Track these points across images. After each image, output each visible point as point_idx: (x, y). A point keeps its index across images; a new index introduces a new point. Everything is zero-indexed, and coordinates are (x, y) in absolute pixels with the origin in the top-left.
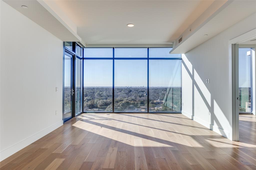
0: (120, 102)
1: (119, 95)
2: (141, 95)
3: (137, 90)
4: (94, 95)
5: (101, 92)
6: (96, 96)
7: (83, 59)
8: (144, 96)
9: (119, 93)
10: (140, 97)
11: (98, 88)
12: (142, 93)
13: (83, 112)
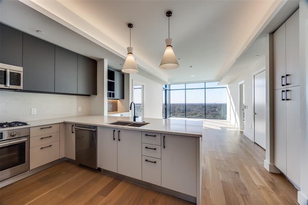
0: (195, 115)
1: (194, 110)
2: (213, 110)
3: (210, 106)
4: (175, 109)
5: (180, 107)
6: (176, 110)
7: (170, 90)
8: (216, 111)
9: (194, 108)
10: (212, 112)
11: (177, 105)
12: (214, 108)
13: (170, 117)
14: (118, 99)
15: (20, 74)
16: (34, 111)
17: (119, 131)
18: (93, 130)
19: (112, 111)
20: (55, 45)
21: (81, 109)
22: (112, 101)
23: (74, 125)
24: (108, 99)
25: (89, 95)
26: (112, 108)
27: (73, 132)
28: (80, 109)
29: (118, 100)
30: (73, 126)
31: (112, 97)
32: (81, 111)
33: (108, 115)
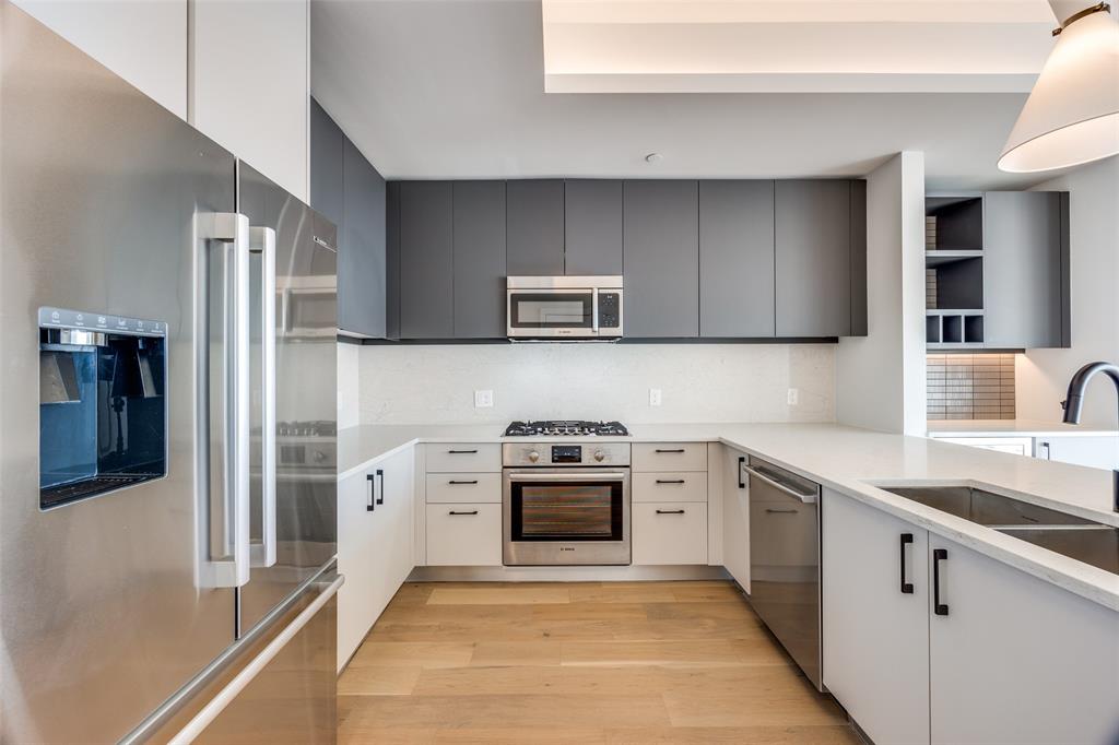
14: (1022, 351)
15: (616, 295)
16: (657, 397)
17: (941, 554)
18: (802, 497)
19: (973, 416)
20: (699, 181)
21: (795, 397)
22: (970, 362)
23: (747, 459)
24: (929, 351)
25: (834, 340)
26: (969, 396)
27: (742, 486)
28: (792, 397)
29: (1019, 358)
30: (742, 460)
31: (967, 340)
32: (795, 402)
33: (932, 435)
